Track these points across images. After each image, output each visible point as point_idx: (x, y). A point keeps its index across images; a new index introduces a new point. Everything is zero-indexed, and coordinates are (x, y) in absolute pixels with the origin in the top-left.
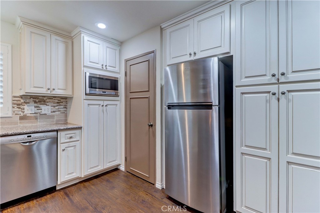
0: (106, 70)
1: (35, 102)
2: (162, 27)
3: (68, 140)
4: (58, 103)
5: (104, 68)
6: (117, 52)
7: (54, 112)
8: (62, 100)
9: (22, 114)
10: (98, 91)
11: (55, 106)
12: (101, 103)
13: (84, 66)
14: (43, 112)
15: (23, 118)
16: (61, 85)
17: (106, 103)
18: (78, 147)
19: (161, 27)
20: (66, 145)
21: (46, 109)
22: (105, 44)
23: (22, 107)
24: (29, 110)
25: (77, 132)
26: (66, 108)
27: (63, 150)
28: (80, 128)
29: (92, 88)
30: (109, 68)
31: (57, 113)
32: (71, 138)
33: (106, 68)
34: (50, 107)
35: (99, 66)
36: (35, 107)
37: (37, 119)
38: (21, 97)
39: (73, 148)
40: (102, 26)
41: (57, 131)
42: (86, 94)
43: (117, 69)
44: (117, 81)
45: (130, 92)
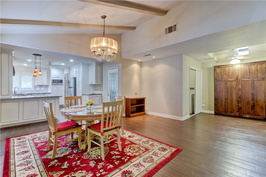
4: (45, 87)
6: (63, 72)
8: (47, 86)
9: (36, 90)
12: (57, 87)
13: (52, 77)
16: (46, 82)
19: (69, 68)
23: (36, 88)
24: (38, 89)
25: (49, 94)
26: (48, 88)
29: (53, 83)
31: (45, 89)
34: (43, 88)
37: (40, 91)
43: (62, 77)
44: (62, 80)
45: (65, 83)
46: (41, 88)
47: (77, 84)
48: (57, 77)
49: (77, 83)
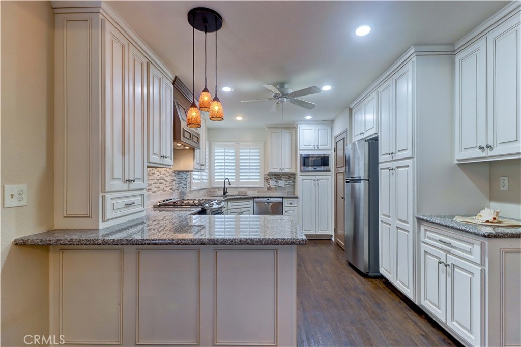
0: (318, 149)
1: (275, 178)
2: (351, 107)
3: (289, 205)
4: (289, 178)
5: (316, 148)
6: (329, 131)
7: (286, 185)
8: (291, 176)
9: (269, 186)
10: (310, 168)
11: (286, 181)
12: (313, 178)
13: (300, 150)
14: (280, 185)
15: (269, 189)
16: (288, 165)
17: (318, 178)
18: (295, 211)
19: (349, 108)
20: (288, 208)
21: (281, 183)
22: (317, 127)
23: (268, 181)
24: (272, 183)
25: (295, 200)
26: (294, 182)
27: (286, 212)
28: (297, 197)
29: (305, 166)
30: (320, 147)
31: (288, 186)
32: (291, 204)
33: (318, 148)
34: (283, 182)
35: (312, 147)
36: (275, 181)
37: (276, 190)
38: (268, 175)
39: (292, 211)
40: (309, 118)
41: (283, 198)
42: (301, 172)
43: (329, 146)
44: (328, 158)
45: (337, 167)
46: (280, 181)
47: (380, 166)
48: (314, 149)
49: (381, 158)
